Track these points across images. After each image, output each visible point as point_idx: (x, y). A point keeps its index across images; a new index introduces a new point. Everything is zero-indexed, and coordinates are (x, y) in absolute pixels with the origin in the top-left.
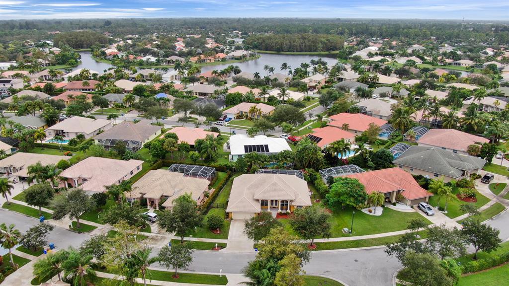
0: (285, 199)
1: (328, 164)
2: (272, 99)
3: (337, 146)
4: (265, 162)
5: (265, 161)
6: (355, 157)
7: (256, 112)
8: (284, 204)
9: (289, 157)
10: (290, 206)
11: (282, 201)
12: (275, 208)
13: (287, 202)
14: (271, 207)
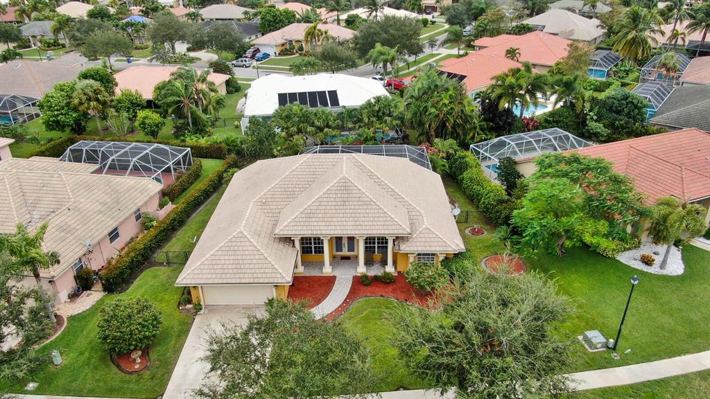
0: (376, 232)
1: (491, 129)
2: (354, 21)
3: (513, 80)
4: (326, 129)
5: (328, 126)
6: (552, 114)
7: (318, 36)
8: (376, 247)
9: (389, 115)
10: (395, 255)
11: (369, 241)
12: (347, 258)
13: (383, 241)
14: (333, 257)
